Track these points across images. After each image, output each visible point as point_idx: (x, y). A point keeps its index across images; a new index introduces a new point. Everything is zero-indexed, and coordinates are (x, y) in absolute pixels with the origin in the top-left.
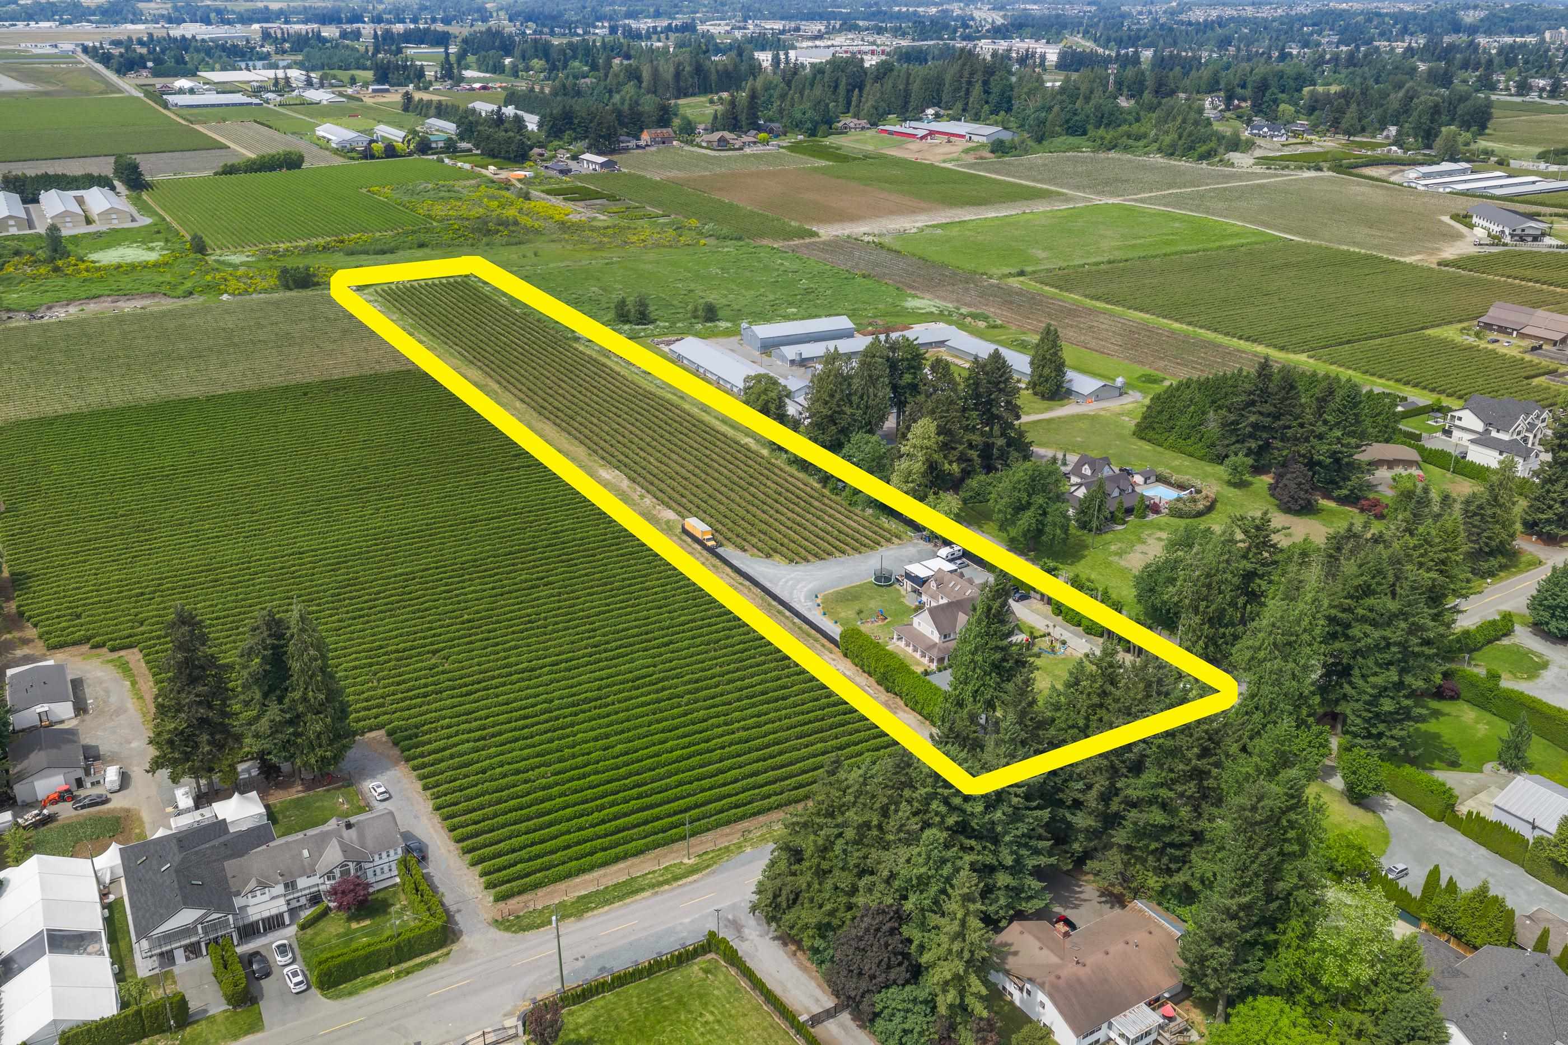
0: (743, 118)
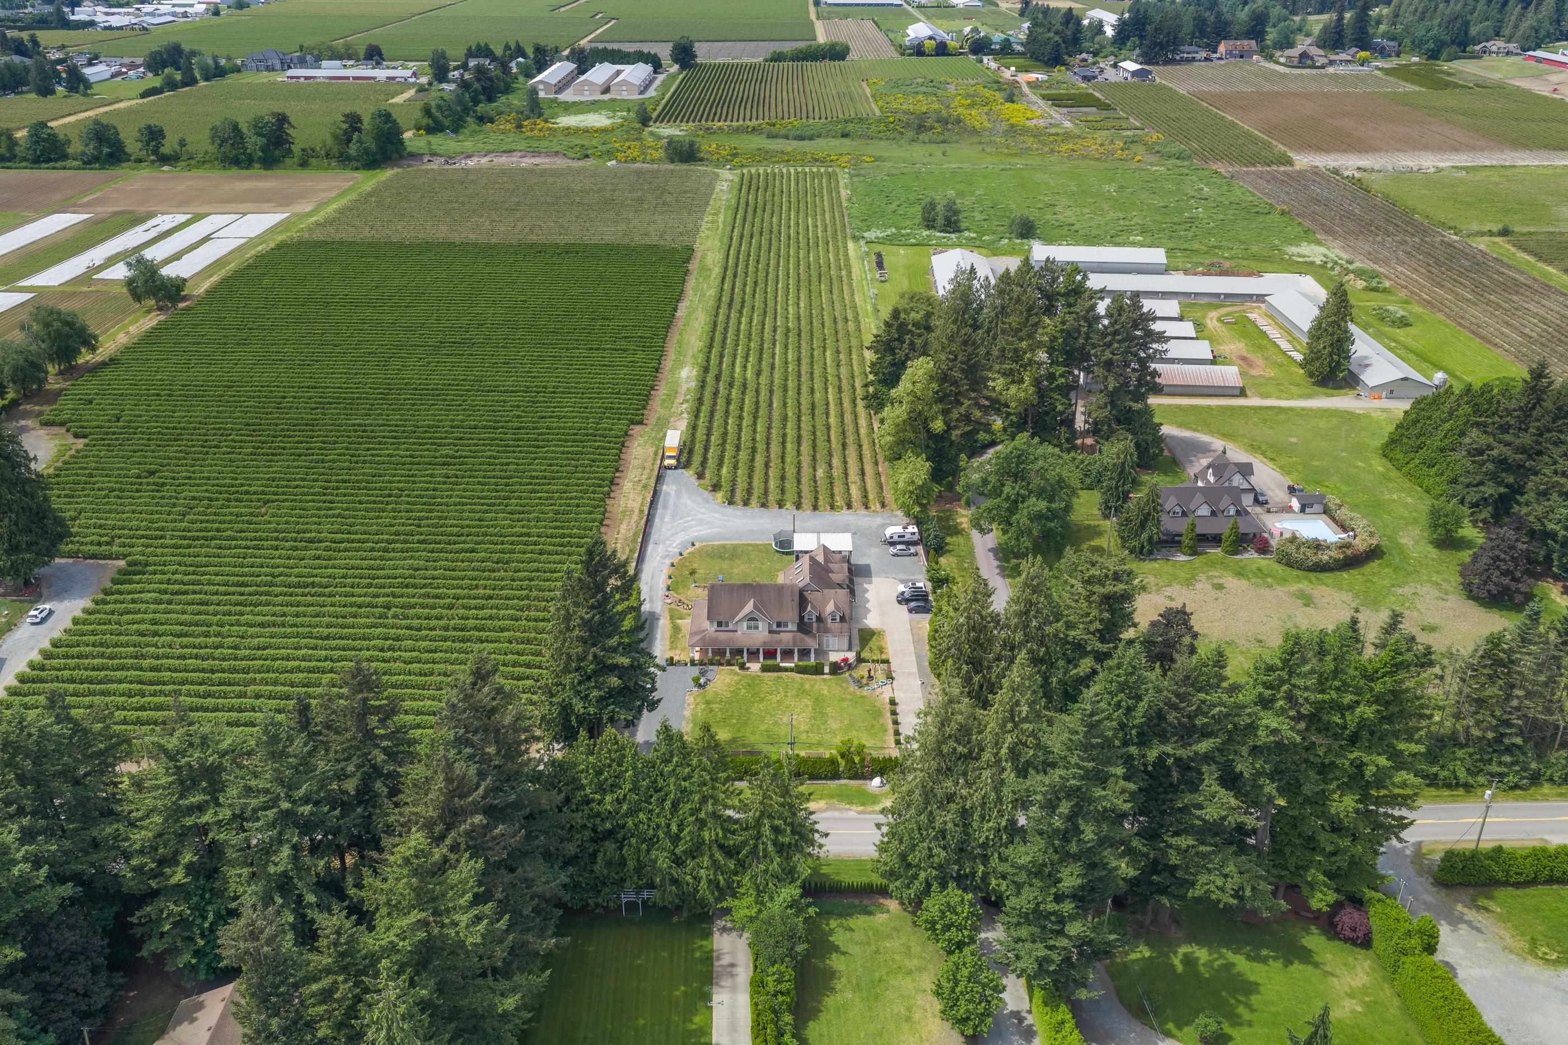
0: (1348, 33)
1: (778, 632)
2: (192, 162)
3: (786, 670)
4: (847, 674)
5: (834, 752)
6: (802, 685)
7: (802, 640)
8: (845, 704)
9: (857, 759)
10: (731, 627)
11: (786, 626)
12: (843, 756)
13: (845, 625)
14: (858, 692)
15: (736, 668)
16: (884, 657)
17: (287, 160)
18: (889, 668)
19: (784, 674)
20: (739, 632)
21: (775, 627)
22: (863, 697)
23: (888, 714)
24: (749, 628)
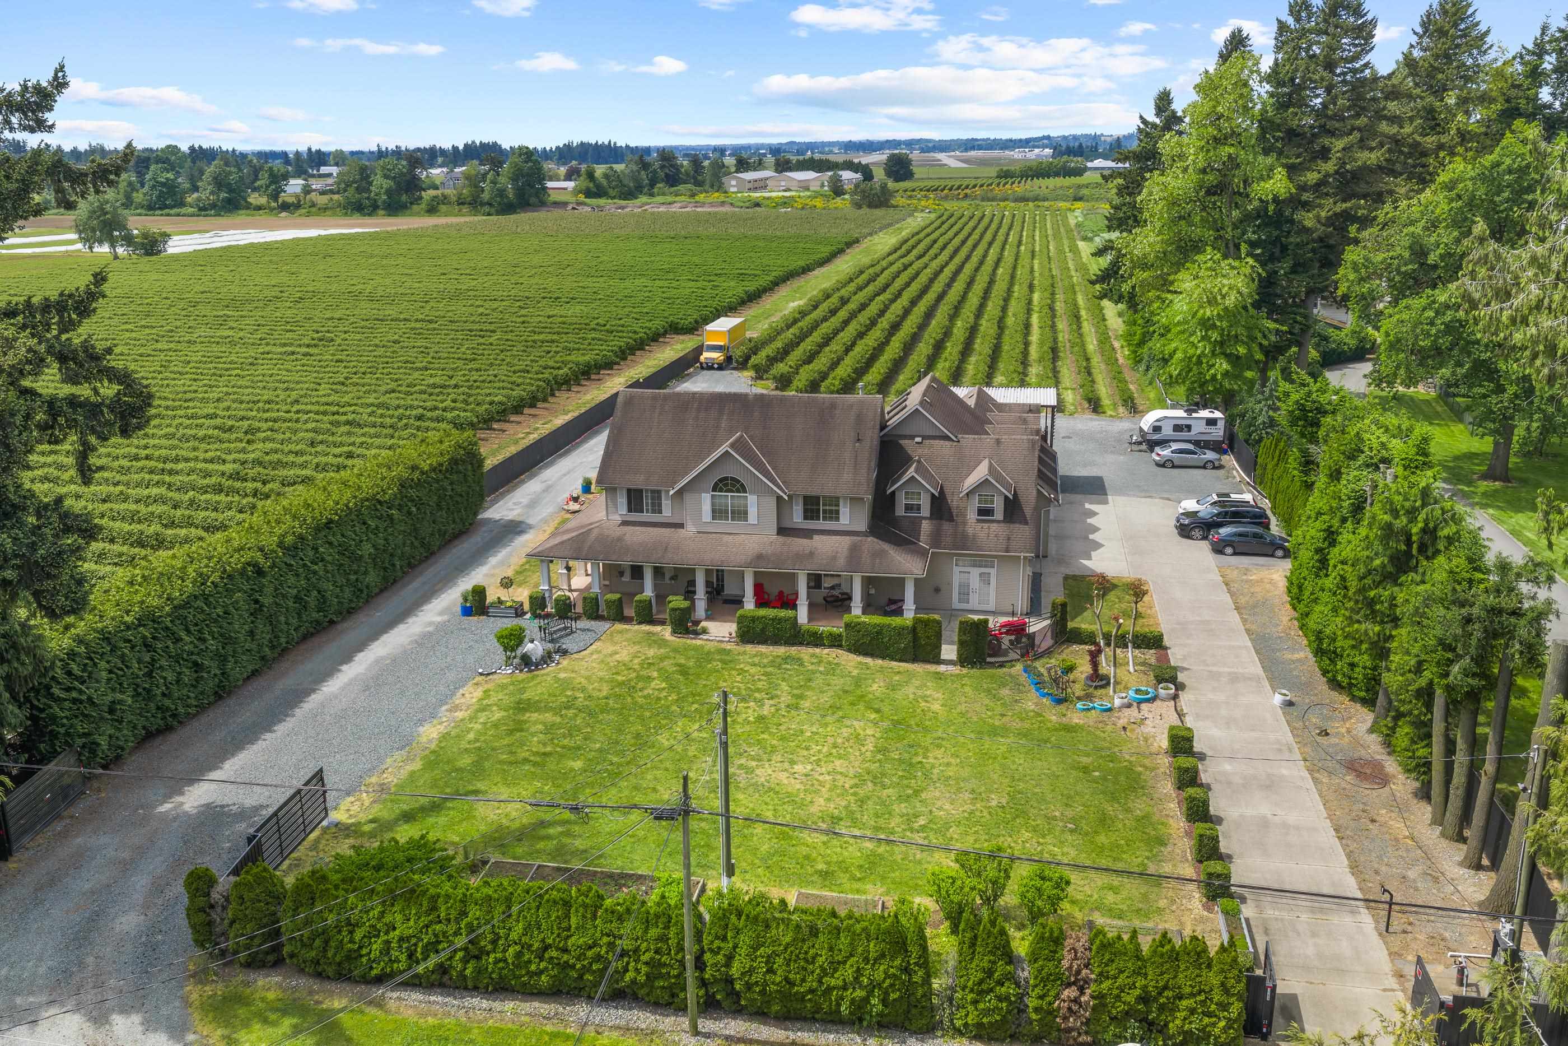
1: (808, 534)
2: (313, 209)
3: (816, 640)
4: (1019, 667)
5: (925, 902)
6: (858, 682)
7: (880, 554)
8: (1001, 745)
9: (1021, 943)
10: (667, 512)
11: (834, 515)
12: (955, 916)
13: (1023, 532)
14: (1053, 715)
15: (666, 632)
16: (1143, 627)
17: (415, 207)
18: (1164, 659)
19: (806, 653)
20: (691, 529)
21: (797, 517)
22: (1069, 729)
23: (1167, 787)
24: (718, 513)
